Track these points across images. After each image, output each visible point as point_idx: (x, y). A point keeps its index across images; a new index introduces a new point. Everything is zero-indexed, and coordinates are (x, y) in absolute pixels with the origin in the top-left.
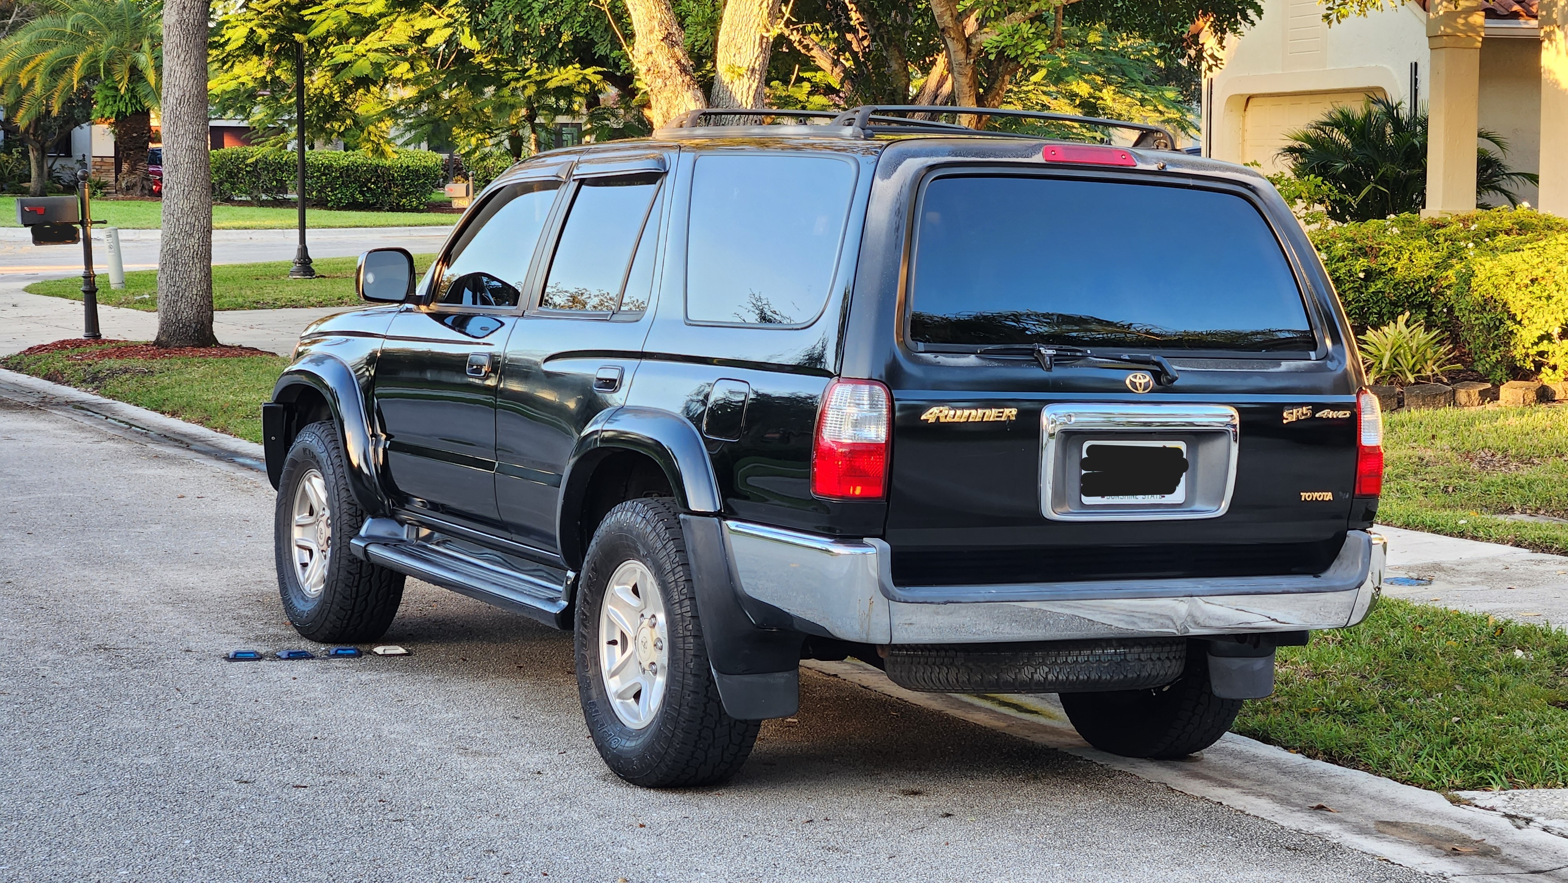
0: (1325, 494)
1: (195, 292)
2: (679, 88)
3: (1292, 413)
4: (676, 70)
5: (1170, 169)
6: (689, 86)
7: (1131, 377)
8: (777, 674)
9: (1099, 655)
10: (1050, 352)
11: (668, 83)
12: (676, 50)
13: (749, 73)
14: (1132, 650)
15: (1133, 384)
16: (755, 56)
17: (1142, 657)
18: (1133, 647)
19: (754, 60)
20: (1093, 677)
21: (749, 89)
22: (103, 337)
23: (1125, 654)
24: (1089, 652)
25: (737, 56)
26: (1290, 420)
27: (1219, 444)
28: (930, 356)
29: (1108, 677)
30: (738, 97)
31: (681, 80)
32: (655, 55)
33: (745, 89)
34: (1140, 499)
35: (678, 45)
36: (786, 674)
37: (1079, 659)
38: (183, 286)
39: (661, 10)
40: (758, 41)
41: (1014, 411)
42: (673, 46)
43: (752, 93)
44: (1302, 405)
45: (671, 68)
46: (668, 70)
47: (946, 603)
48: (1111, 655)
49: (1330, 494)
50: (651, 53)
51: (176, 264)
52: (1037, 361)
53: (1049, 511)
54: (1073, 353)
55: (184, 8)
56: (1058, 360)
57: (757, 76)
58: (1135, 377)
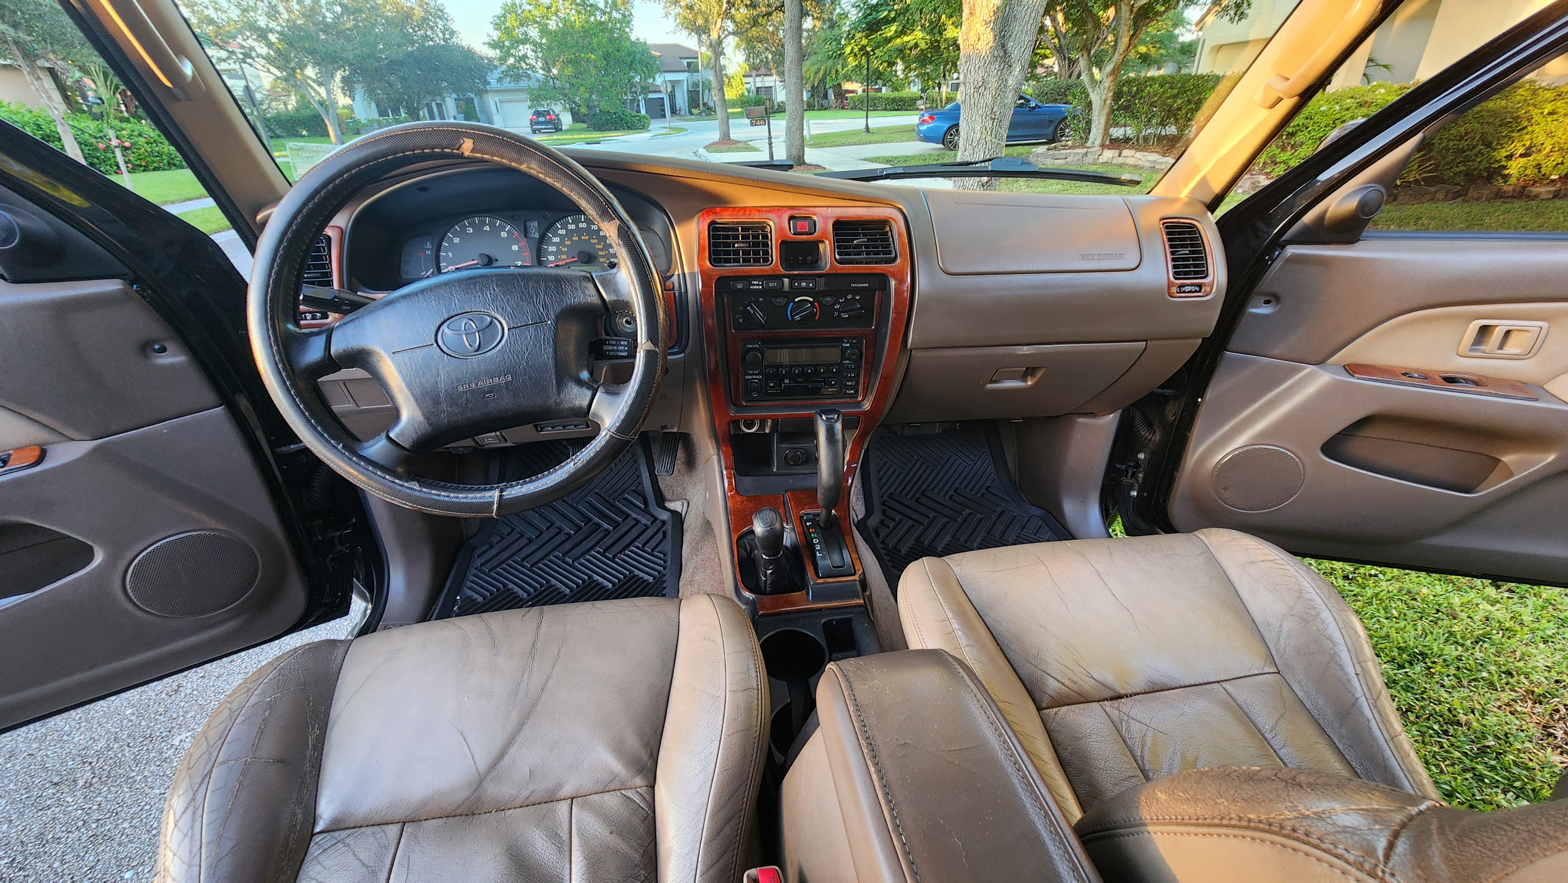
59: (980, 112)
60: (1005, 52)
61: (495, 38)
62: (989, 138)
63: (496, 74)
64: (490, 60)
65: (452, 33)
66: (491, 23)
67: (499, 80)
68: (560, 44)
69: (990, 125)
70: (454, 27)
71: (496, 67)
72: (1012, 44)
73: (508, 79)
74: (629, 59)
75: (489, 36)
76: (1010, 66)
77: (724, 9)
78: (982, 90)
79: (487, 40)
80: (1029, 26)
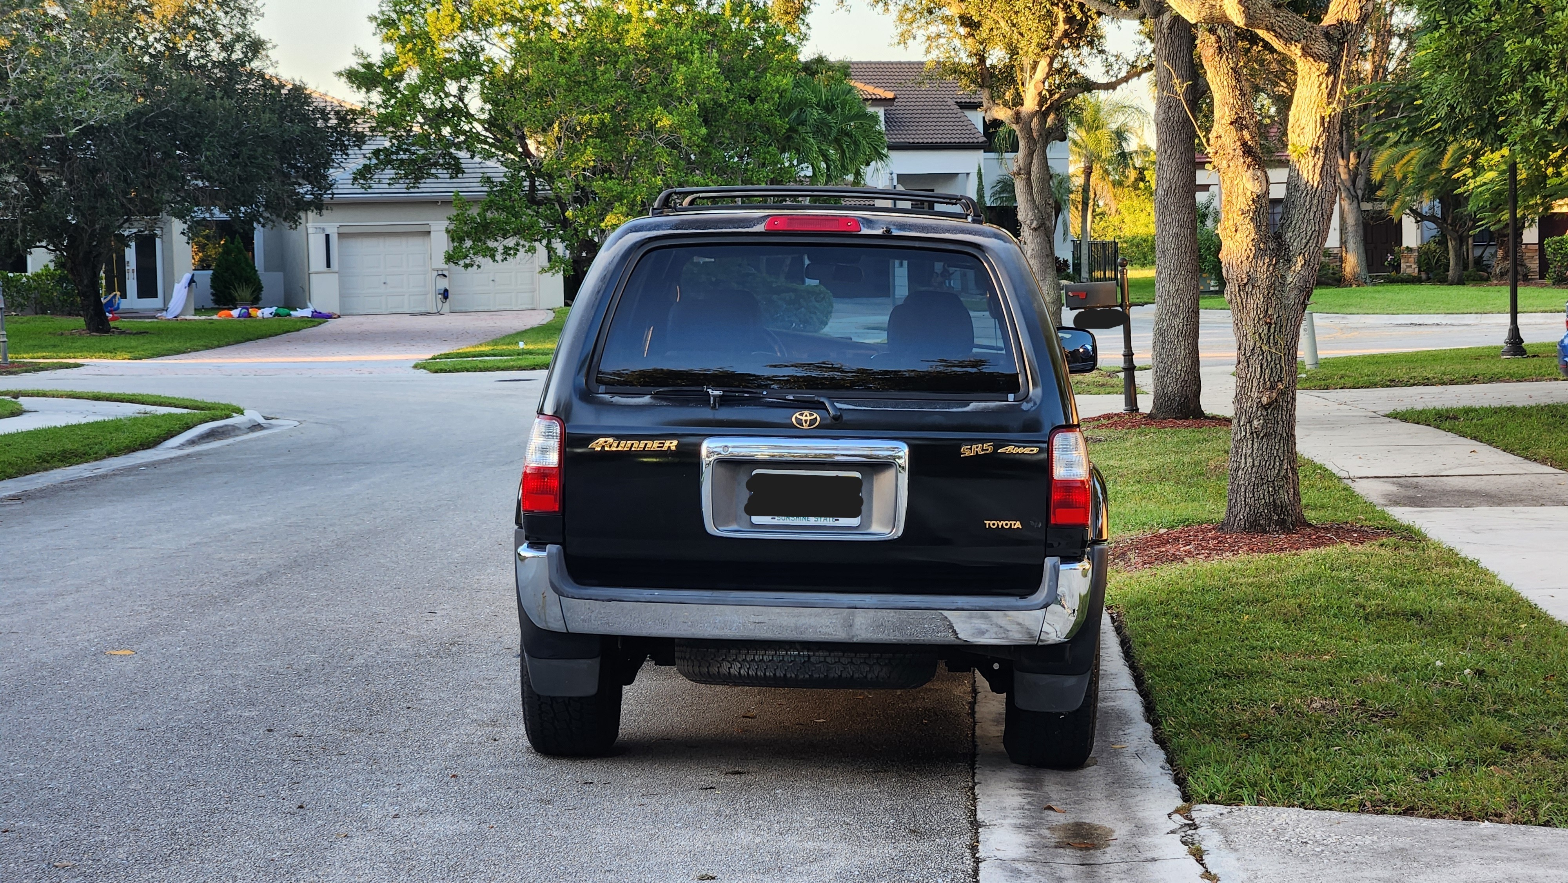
0: (1013, 523)
1: (1179, 368)
2: (1240, 168)
3: (971, 449)
4: (1239, 152)
5: (895, 233)
6: (1249, 166)
7: (797, 415)
8: (581, 661)
9: (783, 656)
10: (717, 393)
11: (1231, 164)
12: (1244, 133)
13: (1313, 152)
14: (817, 654)
15: (800, 422)
16: (1318, 135)
17: (829, 660)
18: (818, 650)
19: (1317, 139)
20: (778, 675)
21: (1314, 166)
22: (1140, 411)
23: (809, 656)
24: (773, 652)
25: (1301, 136)
26: (967, 454)
27: (889, 475)
28: (608, 396)
29: (793, 675)
30: (1305, 175)
31: (1242, 160)
32: (1223, 139)
33: (1310, 167)
34: (812, 521)
35: (1248, 128)
36: (589, 661)
37: (765, 658)
38: (1169, 363)
39: (1234, 96)
40: (1319, 121)
41: (675, 443)
42: (1241, 130)
43: (1318, 171)
44: (983, 441)
45: (1235, 150)
46: (1231, 152)
47: (610, 600)
48: (795, 656)
49: (1018, 522)
50: (1220, 137)
51: (1163, 342)
52: (704, 400)
53: (710, 528)
54: (741, 394)
55: (1170, 107)
56: (723, 401)
57: (1322, 154)
58: (802, 415)
59: (1251, 315)
60: (1280, 245)
61: (376, 59)
62: (1265, 348)
63: (356, 160)
64: (346, 117)
65: (256, 47)
66: (372, 18)
67: (364, 174)
68: (574, 83)
69: (1266, 331)
70: (258, 29)
71: (360, 139)
72: (1290, 234)
73: (390, 172)
74: (782, 124)
75: (359, 53)
76: (1289, 261)
77: (1057, 35)
78: (1249, 288)
79: (354, 63)
80: (1312, 214)
